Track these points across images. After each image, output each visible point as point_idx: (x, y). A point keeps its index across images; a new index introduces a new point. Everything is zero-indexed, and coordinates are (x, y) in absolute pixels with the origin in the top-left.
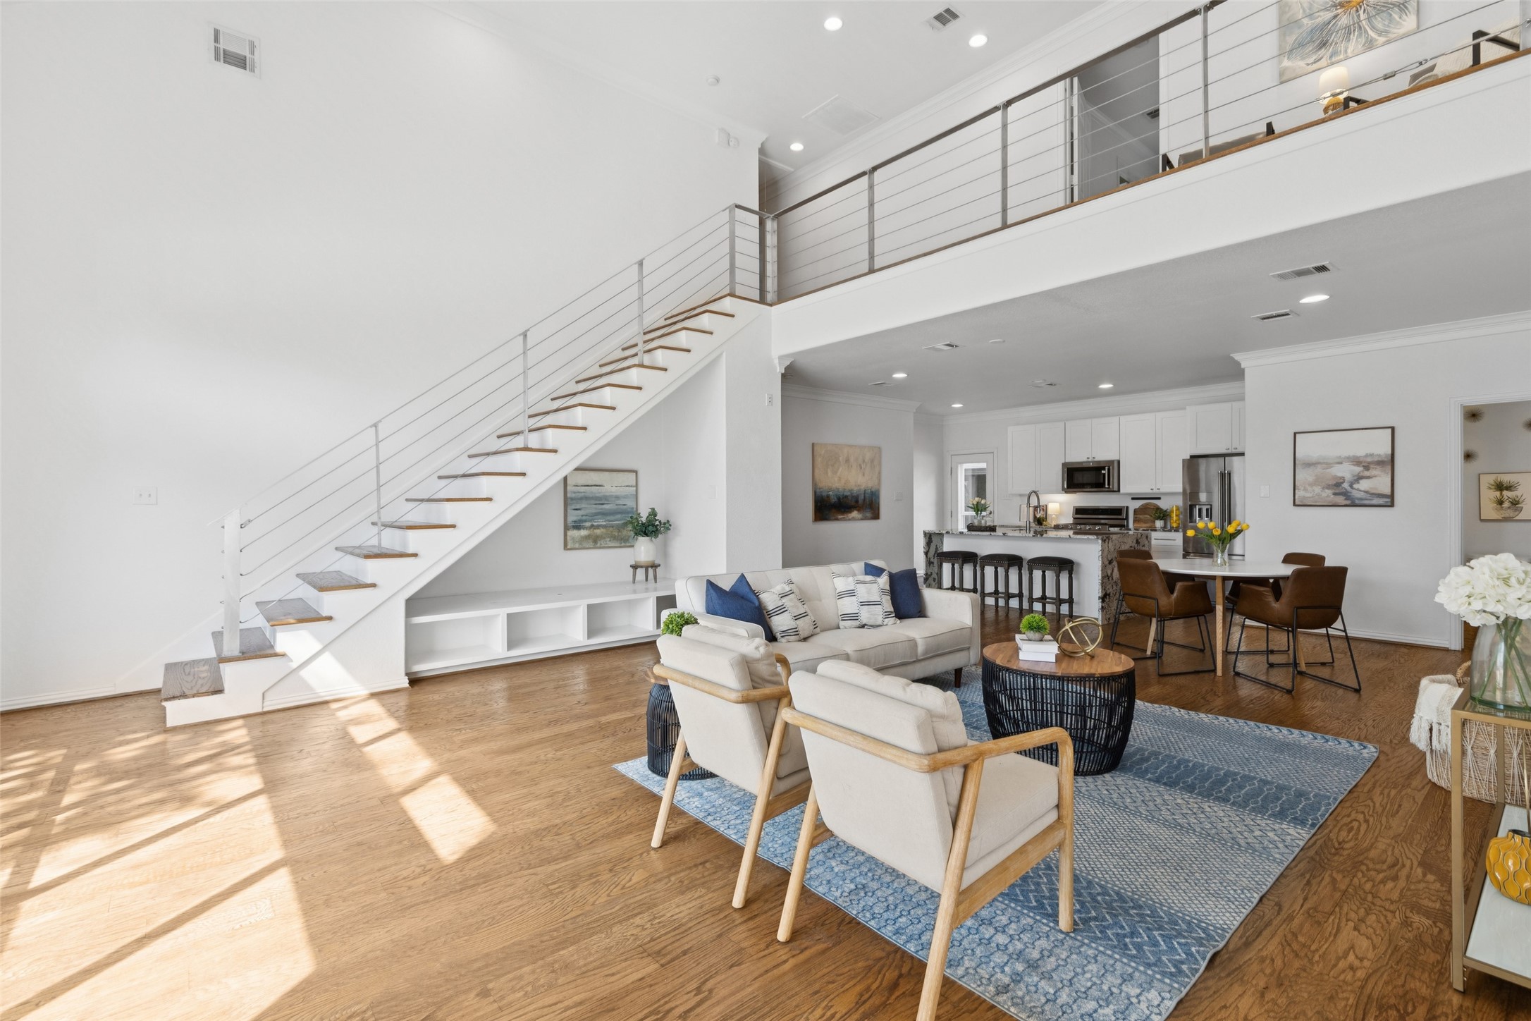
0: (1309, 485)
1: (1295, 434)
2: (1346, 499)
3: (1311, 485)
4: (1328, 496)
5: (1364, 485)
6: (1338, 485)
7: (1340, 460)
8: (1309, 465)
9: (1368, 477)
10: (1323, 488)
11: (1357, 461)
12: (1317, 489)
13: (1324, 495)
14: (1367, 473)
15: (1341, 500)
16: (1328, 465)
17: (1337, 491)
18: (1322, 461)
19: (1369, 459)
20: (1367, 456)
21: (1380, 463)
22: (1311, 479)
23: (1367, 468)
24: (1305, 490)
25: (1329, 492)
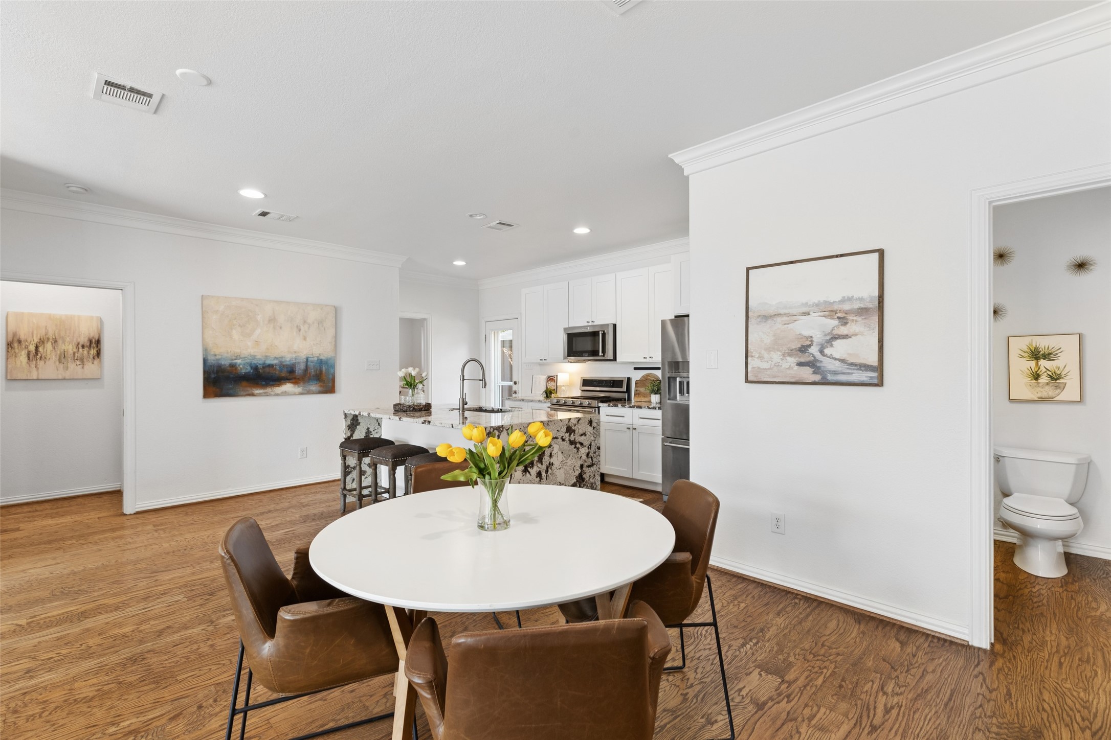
0: (766, 349)
1: (748, 269)
2: (814, 373)
3: (769, 350)
4: (790, 368)
5: (839, 349)
6: (803, 349)
7: (805, 310)
8: (766, 318)
9: (845, 337)
10: (784, 355)
11: (831, 313)
12: (776, 356)
13: (785, 365)
14: (843, 330)
15: (807, 374)
16: (791, 317)
17: (802, 360)
18: (782, 312)
19: (847, 307)
20: (843, 301)
21: (863, 312)
22: (768, 340)
23: (844, 321)
24: (761, 357)
25: (792, 361)
